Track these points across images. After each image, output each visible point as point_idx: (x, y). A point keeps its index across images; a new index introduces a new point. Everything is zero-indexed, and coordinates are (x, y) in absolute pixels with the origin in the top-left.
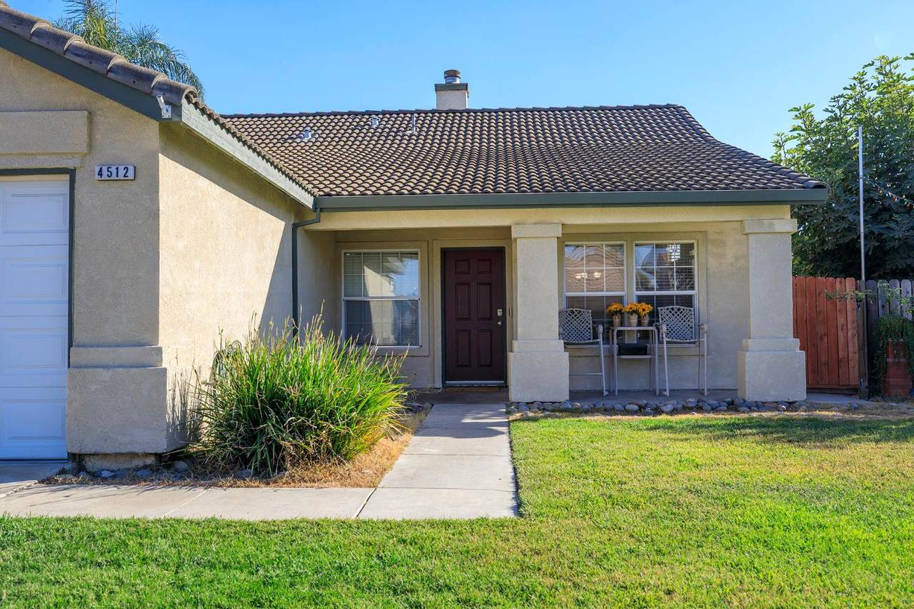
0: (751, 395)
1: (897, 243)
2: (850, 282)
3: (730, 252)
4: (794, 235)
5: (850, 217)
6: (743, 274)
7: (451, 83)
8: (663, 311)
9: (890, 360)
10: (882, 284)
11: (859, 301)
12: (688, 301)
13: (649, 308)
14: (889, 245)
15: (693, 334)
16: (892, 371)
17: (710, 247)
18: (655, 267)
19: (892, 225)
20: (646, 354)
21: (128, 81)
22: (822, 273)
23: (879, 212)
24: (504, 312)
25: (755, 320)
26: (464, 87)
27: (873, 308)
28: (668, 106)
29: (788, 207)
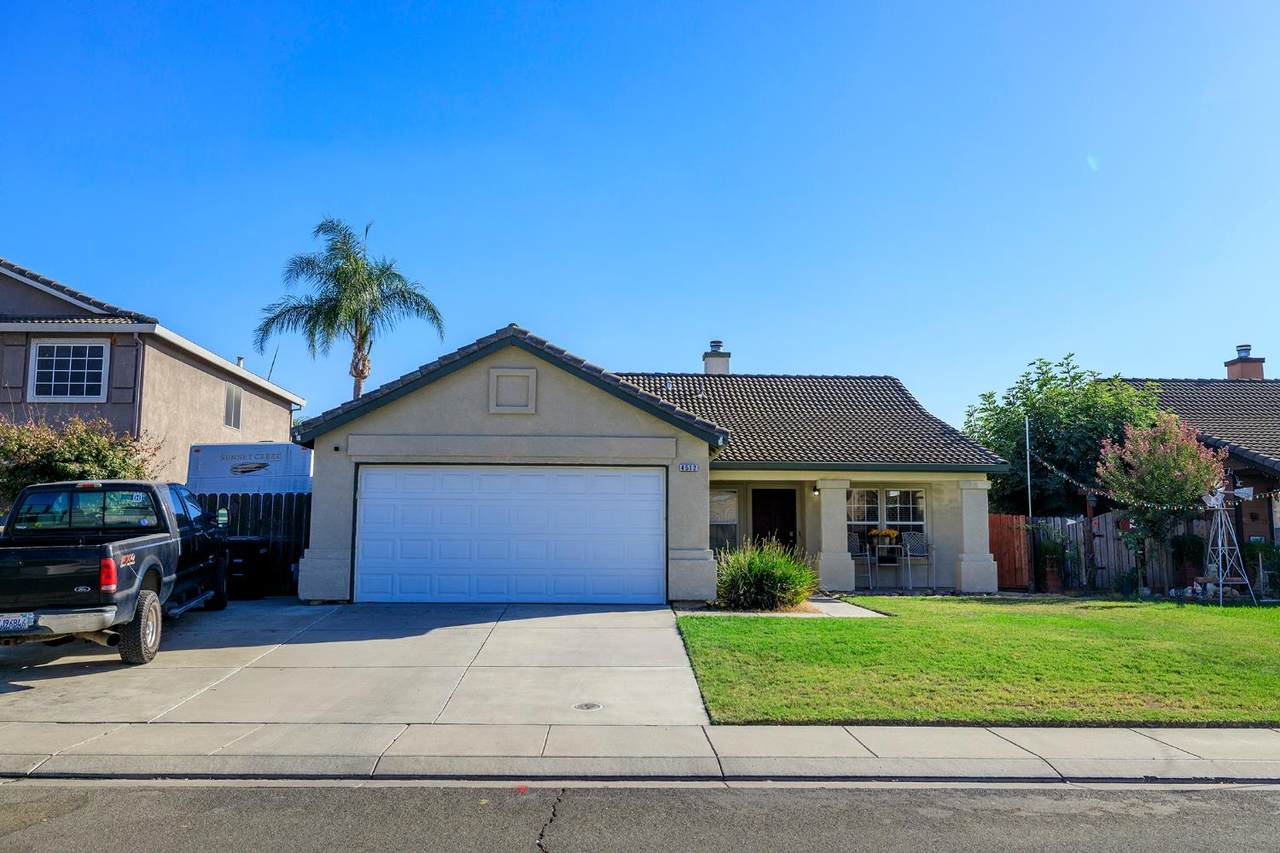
0: (964, 588)
1: (1051, 492)
2: (1022, 518)
3: (946, 497)
4: (989, 491)
5: (1021, 474)
6: (958, 512)
7: (716, 351)
8: (905, 535)
9: (1047, 569)
10: (1042, 521)
11: (1028, 530)
12: (919, 529)
13: (895, 533)
14: (1046, 493)
15: (924, 550)
16: (1049, 577)
17: (934, 494)
18: (898, 505)
19: (1048, 480)
20: (895, 562)
21: (704, 428)
22: (1003, 510)
23: (1039, 471)
24: (795, 534)
25: (967, 542)
26: (728, 355)
27: (1037, 536)
28: (886, 378)
29: (985, 475)
